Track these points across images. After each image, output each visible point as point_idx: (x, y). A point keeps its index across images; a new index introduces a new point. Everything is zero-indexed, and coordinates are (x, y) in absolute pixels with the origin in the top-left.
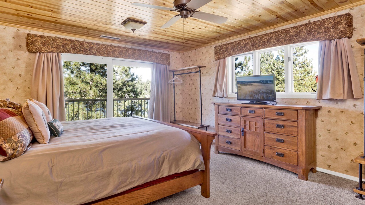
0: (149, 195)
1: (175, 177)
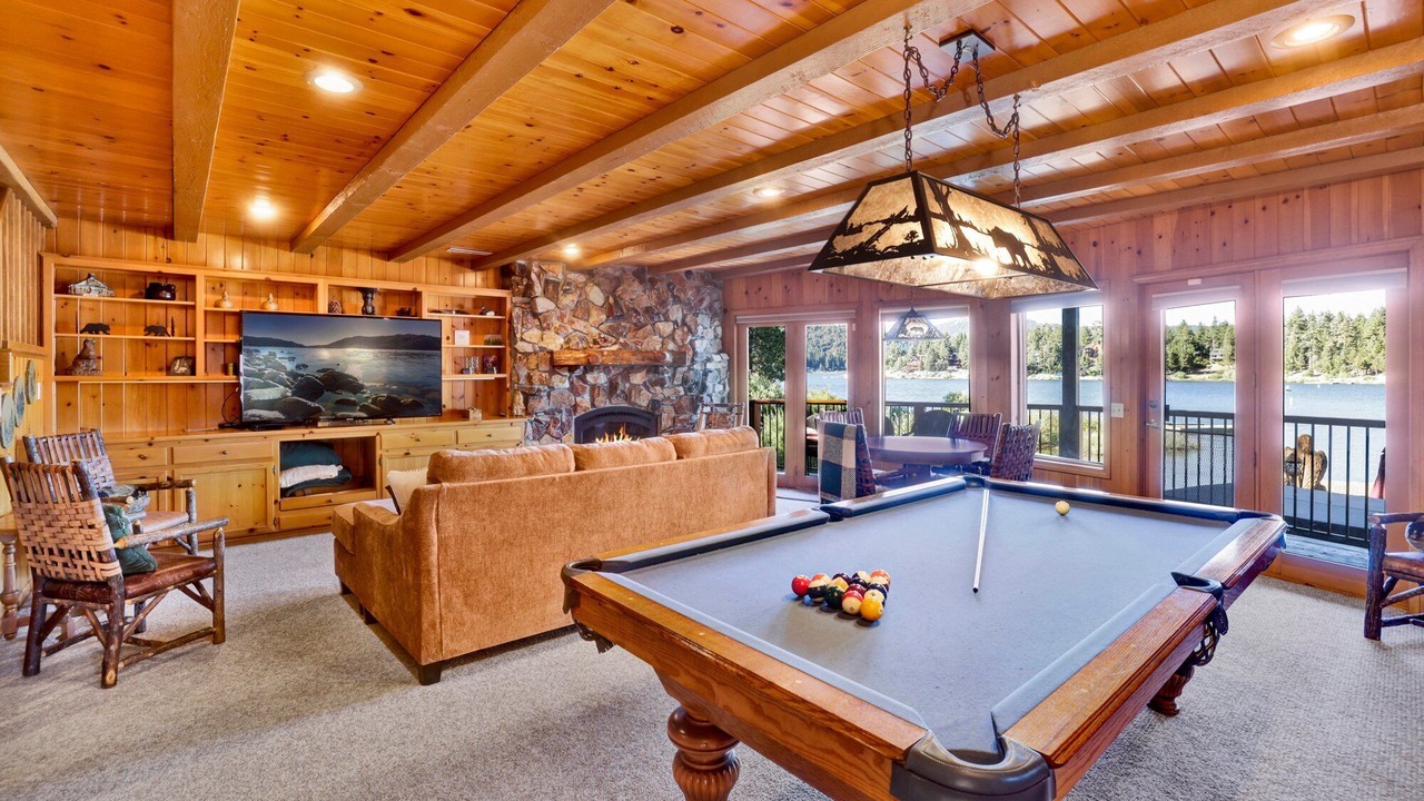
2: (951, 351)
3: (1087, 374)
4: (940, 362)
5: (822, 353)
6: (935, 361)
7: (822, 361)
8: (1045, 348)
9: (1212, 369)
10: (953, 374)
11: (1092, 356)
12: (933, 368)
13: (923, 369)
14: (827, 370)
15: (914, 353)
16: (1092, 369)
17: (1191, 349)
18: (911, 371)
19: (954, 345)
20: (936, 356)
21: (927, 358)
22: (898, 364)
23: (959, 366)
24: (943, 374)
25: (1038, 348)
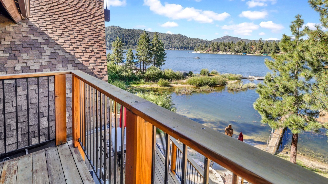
2: (218, 46)
3: (250, 53)
4: (215, 49)
5: (188, 45)
6: (214, 49)
7: (188, 47)
8: (241, 47)
9: (280, 53)
10: (218, 52)
11: (252, 49)
12: (213, 51)
13: (211, 51)
14: (189, 49)
15: (209, 47)
16: (252, 52)
17: (276, 48)
18: (208, 51)
19: (219, 45)
20: (214, 48)
21: (212, 48)
22: (205, 49)
23: (220, 51)
24: (216, 52)
25: (239, 46)
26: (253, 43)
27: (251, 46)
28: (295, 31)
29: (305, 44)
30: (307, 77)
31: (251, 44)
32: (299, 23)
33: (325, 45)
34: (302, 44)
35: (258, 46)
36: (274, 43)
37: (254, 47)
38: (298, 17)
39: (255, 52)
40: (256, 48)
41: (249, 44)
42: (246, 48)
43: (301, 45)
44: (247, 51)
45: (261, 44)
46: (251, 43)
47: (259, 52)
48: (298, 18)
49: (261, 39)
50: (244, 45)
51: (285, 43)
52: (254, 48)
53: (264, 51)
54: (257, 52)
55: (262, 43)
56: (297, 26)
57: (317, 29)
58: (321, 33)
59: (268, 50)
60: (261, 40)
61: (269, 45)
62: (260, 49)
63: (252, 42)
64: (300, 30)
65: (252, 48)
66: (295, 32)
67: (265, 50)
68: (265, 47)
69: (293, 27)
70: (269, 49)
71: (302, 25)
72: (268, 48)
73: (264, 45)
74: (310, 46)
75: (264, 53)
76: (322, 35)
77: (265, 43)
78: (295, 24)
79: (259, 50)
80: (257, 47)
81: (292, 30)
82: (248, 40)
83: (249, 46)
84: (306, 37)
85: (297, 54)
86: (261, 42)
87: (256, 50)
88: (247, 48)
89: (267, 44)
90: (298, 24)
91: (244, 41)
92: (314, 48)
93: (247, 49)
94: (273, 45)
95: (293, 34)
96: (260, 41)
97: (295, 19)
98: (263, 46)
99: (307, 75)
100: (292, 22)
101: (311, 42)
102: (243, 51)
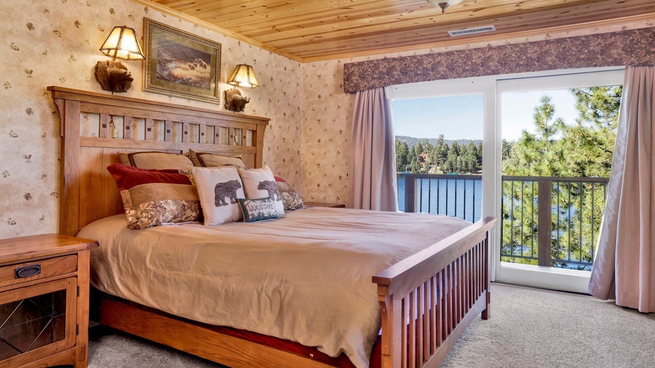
0: (252, 359)
1: (312, 355)
26: (423, 147)
27: (421, 155)
28: (543, 124)
29: (559, 148)
30: (565, 203)
31: (421, 150)
32: (548, 111)
33: (590, 149)
34: (553, 147)
35: (435, 153)
36: (472, 147)
37: (427, 157)
38: (546, 100)
39: (430, 168)
40: (433, 158)
41: (416, 150)
42: (408, 159)
43: (552, 150)
44: (410, 166)
45: (442, 149)
46: (421, 146)
47: (439, 168)
48: (546, 102)
49: (442, 136)
50: (403, 151)
51: (527, 145)
52: (428, 160)
53: (451, 166)
54: (434, 168)
55: (444, 147)
56: (543, 116)
57: (578, 124)
58: (584, 132)
59: (459, 163)
60: (443, 140)
61: (460, 151)
62: (442, 162)
63: (422, 144)
64: (550, 123)
65: (422, 160)
66: (543, 126)
67: (451, 164)
68: (451, 157)
69: (538, 118)
70: (461, 162)
71: (553, 115)
72: (459, 158)
73: (449, 152)
74: (566, 152)
75: (450, 171)
76: (585, 135)
77: (451, 147)
78: (541, 112)
79: (438, 163)
80: (435, 157)
81: (538, 122)
82: (410, 138)
83: (415, 155)
84: (558, 136)
85: (548, 165)
86: (442, 144)
87: (431, 164)
88: (411, 158)
89: (456, 148)
90: (546, 113)
91: (404, 141)
92: (573, 156)
93: (412, 162)
94: (468, 151)
95: (538, 131)
96: (441, 141)
97: (541, 104)
98: (447, 154)
99: (565, 201)
100: (537, 110)
101: (569, 144)
102: (401, 166)
